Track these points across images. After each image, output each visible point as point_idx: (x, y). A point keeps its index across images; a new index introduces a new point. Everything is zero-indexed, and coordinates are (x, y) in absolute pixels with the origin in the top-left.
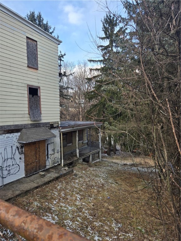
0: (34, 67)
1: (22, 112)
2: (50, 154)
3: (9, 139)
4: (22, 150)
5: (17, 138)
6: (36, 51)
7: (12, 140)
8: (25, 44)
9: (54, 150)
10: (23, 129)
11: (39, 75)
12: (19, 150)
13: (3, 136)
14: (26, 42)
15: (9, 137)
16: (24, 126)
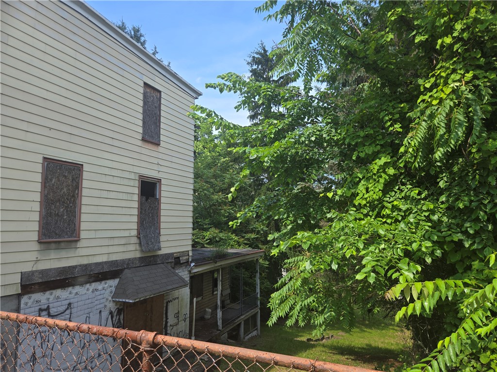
0: (154, 141)
1: (126, 234)
2: (171, 326)
3: (98, 293)
4: (119, 319)
5: (111, 292)
6: (158, 109)
7: (101, 297)
8: (141, 97)
9: (177, 316)
10: (126, 270)
11: (161, 156)
12: (114, 319)
13: (86, 288)
14: (142, 92)
15: (97, 290)
16: (128, 264)
